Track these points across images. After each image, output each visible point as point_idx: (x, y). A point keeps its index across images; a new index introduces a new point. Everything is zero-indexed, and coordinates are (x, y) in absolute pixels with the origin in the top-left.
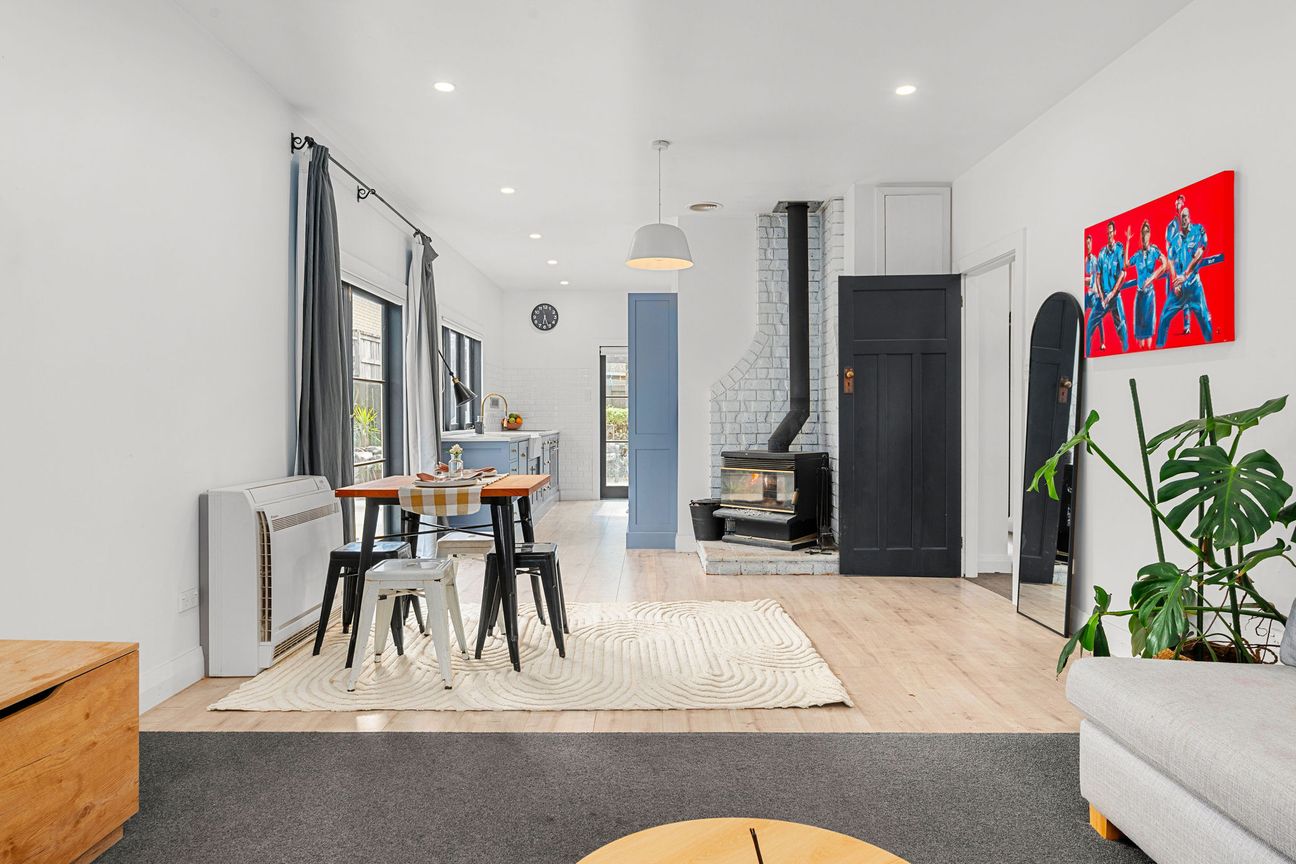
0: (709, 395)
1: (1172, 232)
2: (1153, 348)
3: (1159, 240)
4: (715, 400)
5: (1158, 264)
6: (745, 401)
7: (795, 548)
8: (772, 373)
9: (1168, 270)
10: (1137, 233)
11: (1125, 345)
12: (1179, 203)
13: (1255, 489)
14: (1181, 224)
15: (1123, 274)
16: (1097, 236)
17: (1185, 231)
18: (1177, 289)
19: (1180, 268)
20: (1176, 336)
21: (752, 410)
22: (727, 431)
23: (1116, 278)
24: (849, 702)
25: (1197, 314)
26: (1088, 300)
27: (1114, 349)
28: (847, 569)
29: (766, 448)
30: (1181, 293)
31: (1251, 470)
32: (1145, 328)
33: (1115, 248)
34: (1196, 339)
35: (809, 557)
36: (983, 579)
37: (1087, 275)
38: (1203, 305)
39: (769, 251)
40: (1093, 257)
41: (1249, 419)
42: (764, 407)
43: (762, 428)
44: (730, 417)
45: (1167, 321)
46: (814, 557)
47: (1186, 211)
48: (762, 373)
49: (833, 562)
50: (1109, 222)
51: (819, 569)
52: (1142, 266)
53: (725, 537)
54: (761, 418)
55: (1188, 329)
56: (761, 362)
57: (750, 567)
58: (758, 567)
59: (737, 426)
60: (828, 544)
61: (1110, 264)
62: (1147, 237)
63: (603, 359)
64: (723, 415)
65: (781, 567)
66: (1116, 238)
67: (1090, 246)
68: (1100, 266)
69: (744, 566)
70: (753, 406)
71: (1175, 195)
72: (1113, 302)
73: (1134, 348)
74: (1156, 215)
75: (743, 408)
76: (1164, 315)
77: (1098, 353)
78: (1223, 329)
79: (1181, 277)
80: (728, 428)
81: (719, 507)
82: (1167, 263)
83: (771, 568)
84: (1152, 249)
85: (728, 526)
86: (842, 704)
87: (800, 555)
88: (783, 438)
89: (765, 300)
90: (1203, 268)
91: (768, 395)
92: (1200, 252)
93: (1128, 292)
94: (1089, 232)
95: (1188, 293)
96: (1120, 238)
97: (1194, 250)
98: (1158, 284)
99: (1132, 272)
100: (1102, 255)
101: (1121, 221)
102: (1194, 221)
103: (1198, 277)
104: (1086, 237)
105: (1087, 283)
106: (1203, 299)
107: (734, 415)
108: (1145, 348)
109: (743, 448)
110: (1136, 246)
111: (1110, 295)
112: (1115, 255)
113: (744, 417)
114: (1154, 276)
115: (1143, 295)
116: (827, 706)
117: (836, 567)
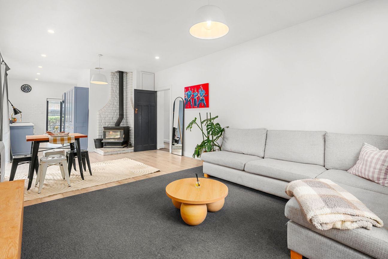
0: (98, 113)
1: (200, 90)
2: (197, 108)
3: (198, 91)
4: (100, 114)
5: (198, 95)
6: (107, 115)
7: (123, 147)
8: (114, 109)
9: (199, 96)
10: (194, 89)
11: (192, 107)
12: (201, 86)
13: (218, 128)
14: (201, 89)
15: (192, 96)
16: (187, 89)
17: (202, 91)
18: (201, 99)
19: (201, 96)
20: (200, 106)
21: (109, 117)
22: (103, 122)
23: (190, 96)
24: (160, 170)
25: (204, 103)
26: (185, 99)
27: (190, 107)
28: (135, 150)
29: (114, 126)
30: (201, 100)
31: (217, 126)
32: (195, 104)
33: (190, 91)
34: (203, 107)
35: (127, 149)
36: (161, 149)
37: (185, 95)
38: (205, 102)
39: (113, 81)
40: (186, 92)
41: (214, 118)
42: (112, 116)
43: (111, 121)
44: (103, 118)
45: (199, 104)
46: (129, 149)
47: (202, 88)
48: (111, 108)
49: (132, 149)
50: (189, 87)
51: (129, 151)
52: (195, 95)
53: (104, 147)
54: (111, 119)
55: (202, 105)
56: (111, 106)
57: (114, 153)
58: (116, 152)
59: (105, 121)
60: (131, 146)
61: (189, 94)
62: (196, 90)
63: (48, 102)
64: (102, 118)
65: (121, 152)
66: (190, 90)
67: (186, 90)
68: (188, 94)
69: (113, 153)
70: (109, 116)
71: (200, 85)
72: (190, 100)
73: (194, 107)
74: (197, 87)
75: (107, 116)
76: (199, 103)
77: (187, 108)
78: (207, 106)
79: (201, 97)
80: (103, 121)
81: (103, 140)
82: (199, 95)
83: (119, 152)
84: (197, 92)
85: (104, 144)
86: (159, 171)
87: (125, 149)
88: (118, 123)
89: (112, 92)
90: (204, 96)
91: (113, 114)
92: (204, 94)
93: (193, 99)
94: (185, 88)
95: (202, 100)
96: (191, 90)
97: (203, 94)
98: (198, 98)
99: (193, 96)
100: (188, 92)
101: (191, 87)
102: (203, 89)
103: (204, 98)
104: (185, 89)
105: (185, 96)
106: (205, 101)
107: (104, 118)
108: (196, 108)
109: (106, 126)
110: (194, 92)
111: (189, 99)
112: (190, 92)
113: (107, 118)
114: (197, 97)
115: (195, 99)
116: (157, 172)
117: (133, 150)
